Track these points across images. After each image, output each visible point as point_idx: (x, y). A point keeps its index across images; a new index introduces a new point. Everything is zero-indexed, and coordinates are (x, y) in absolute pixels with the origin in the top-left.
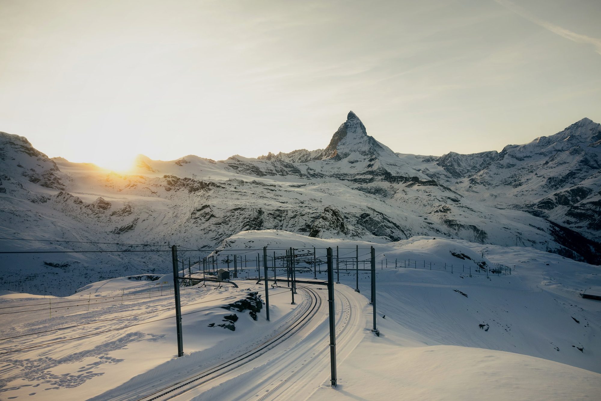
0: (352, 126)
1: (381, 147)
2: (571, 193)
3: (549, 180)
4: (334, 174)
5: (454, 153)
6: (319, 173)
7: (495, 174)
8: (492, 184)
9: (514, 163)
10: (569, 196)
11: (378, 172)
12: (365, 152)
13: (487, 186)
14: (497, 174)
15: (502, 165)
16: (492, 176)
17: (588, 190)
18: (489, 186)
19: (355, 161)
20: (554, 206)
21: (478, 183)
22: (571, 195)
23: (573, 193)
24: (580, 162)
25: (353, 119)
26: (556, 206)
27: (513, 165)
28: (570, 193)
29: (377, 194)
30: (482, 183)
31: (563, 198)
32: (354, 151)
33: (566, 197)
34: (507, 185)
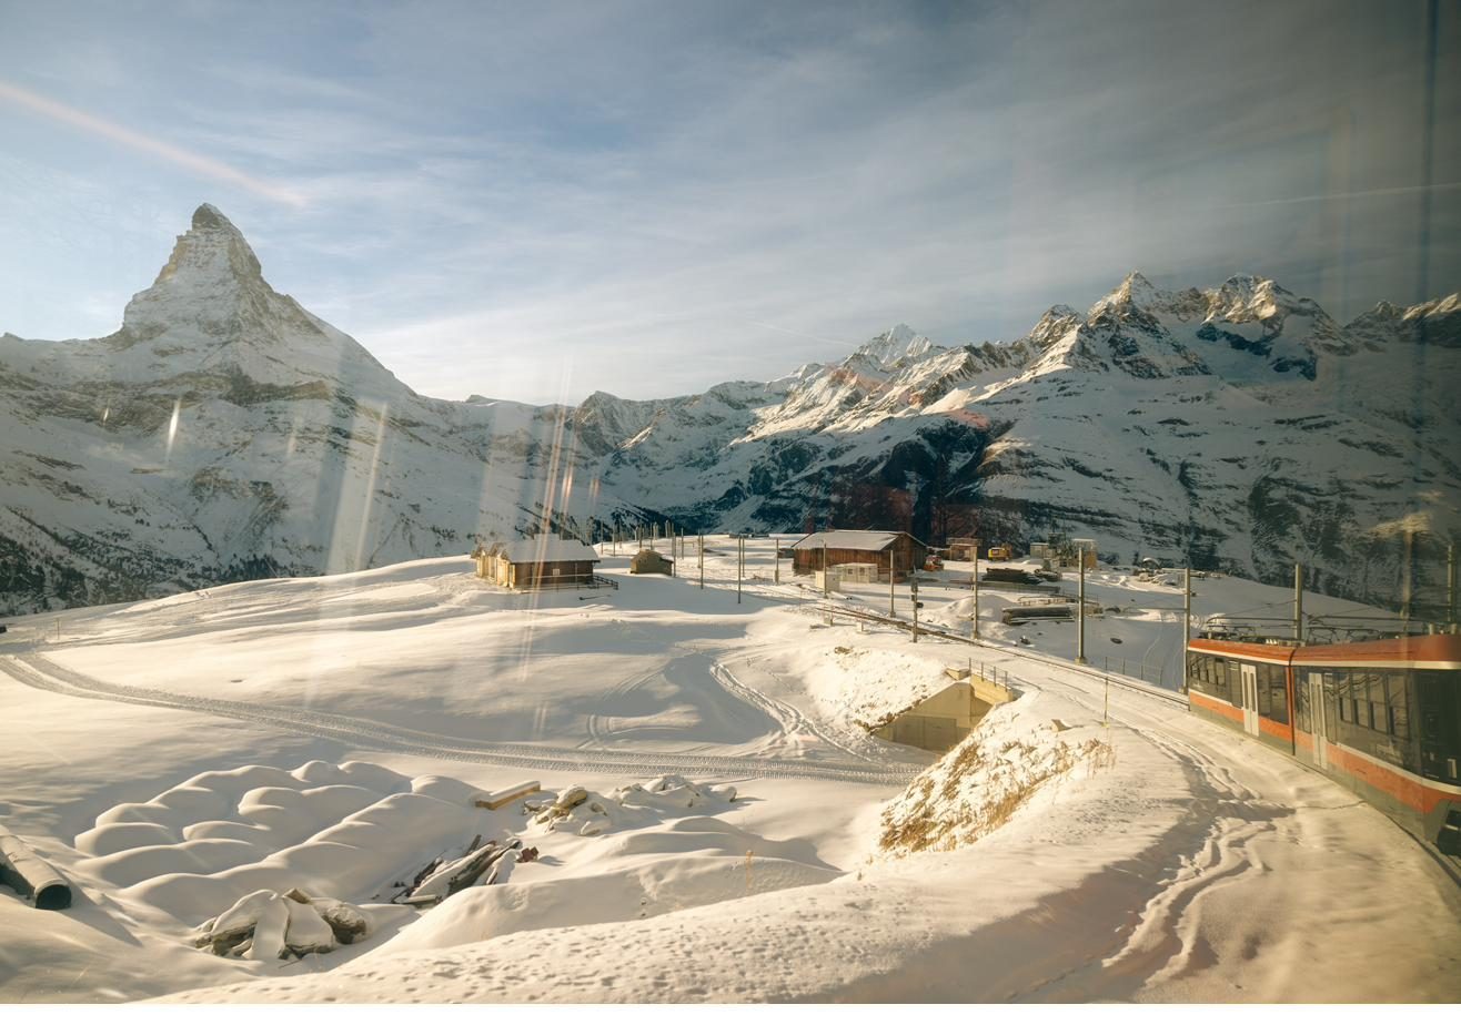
0: (200, 249)
1: (318, 332)
2: (780, 460)
3: (773, 447)
4: (80, 383)
5: (604, 394)
6: (19, 376)
7: (669, 439)
8: (657, 465)
9: (720, 415)
10: (774, 469)
11: (216, 377)
12: (216, 324)
13: (643, 468)
14: (675, 440)
15: (691, 418)
16: (660, 443)
17: (811, 451)
18: (650, 469)
19: (176, 349)
20: (742, 500)
21: (624, 462)
22: (778, 468)
23: (784, 461)
24: (845, 403)
25: (210, 230)
26: (745, 499)
27: (718, 420)
28: (777, 462)
29: (128, 426)
30: (633, 461)
31: (763, 474)
32: (185, 320)
33: (767, 472)
34: (693, 465)
